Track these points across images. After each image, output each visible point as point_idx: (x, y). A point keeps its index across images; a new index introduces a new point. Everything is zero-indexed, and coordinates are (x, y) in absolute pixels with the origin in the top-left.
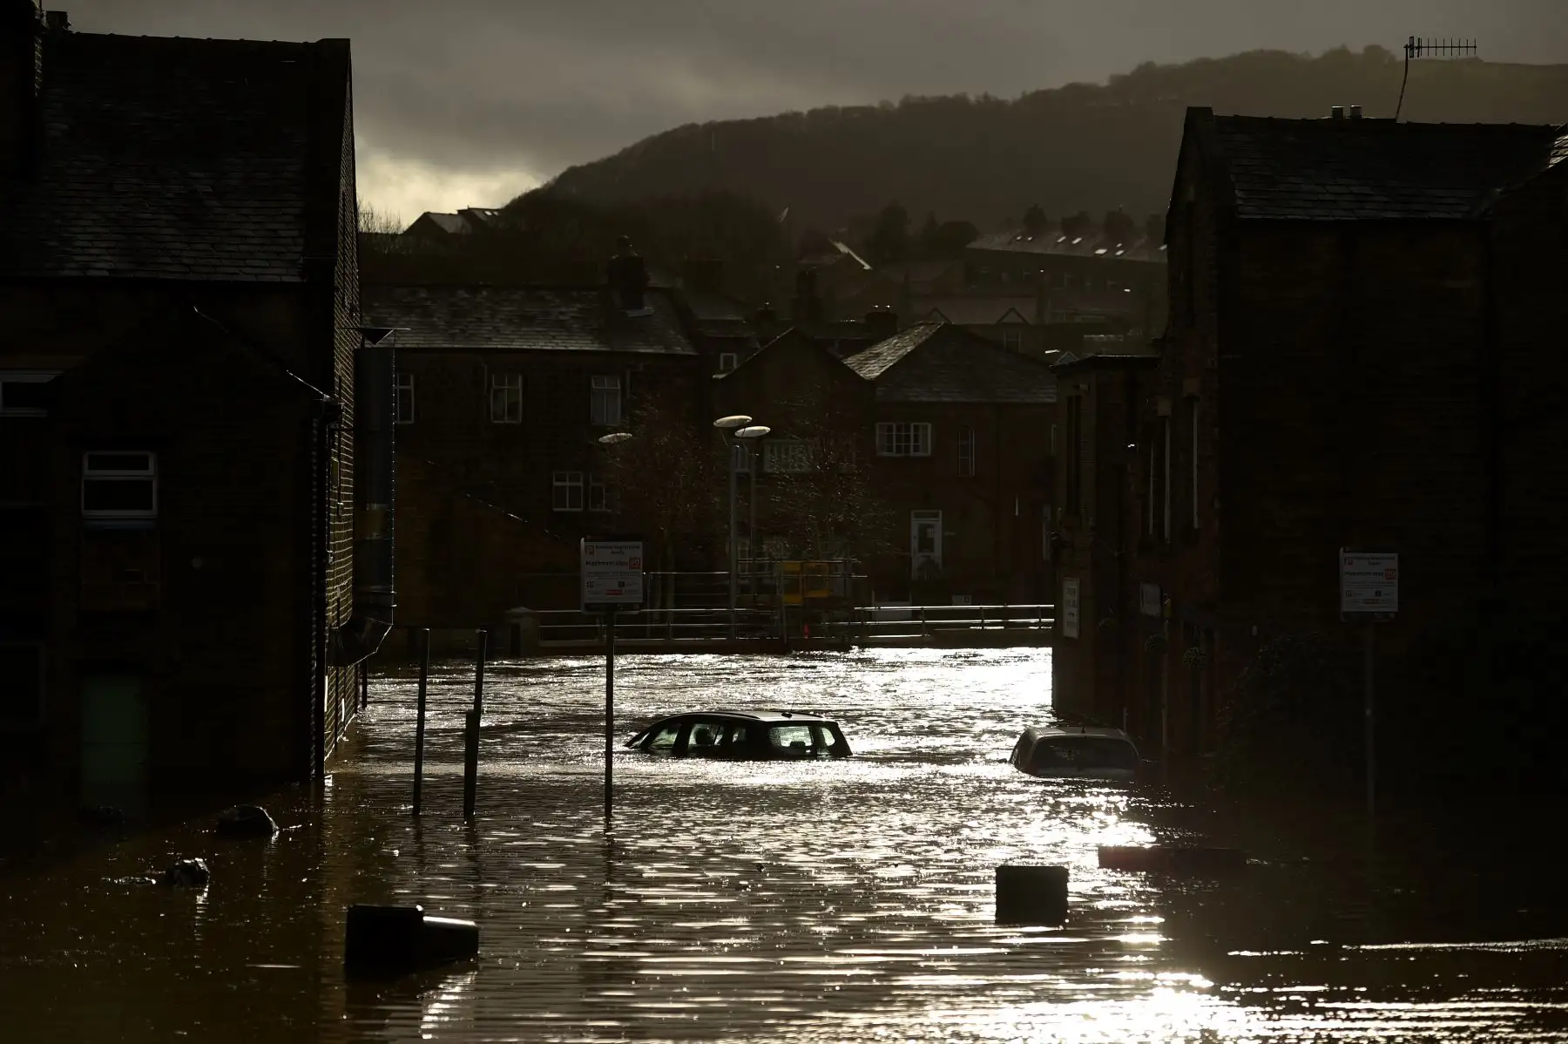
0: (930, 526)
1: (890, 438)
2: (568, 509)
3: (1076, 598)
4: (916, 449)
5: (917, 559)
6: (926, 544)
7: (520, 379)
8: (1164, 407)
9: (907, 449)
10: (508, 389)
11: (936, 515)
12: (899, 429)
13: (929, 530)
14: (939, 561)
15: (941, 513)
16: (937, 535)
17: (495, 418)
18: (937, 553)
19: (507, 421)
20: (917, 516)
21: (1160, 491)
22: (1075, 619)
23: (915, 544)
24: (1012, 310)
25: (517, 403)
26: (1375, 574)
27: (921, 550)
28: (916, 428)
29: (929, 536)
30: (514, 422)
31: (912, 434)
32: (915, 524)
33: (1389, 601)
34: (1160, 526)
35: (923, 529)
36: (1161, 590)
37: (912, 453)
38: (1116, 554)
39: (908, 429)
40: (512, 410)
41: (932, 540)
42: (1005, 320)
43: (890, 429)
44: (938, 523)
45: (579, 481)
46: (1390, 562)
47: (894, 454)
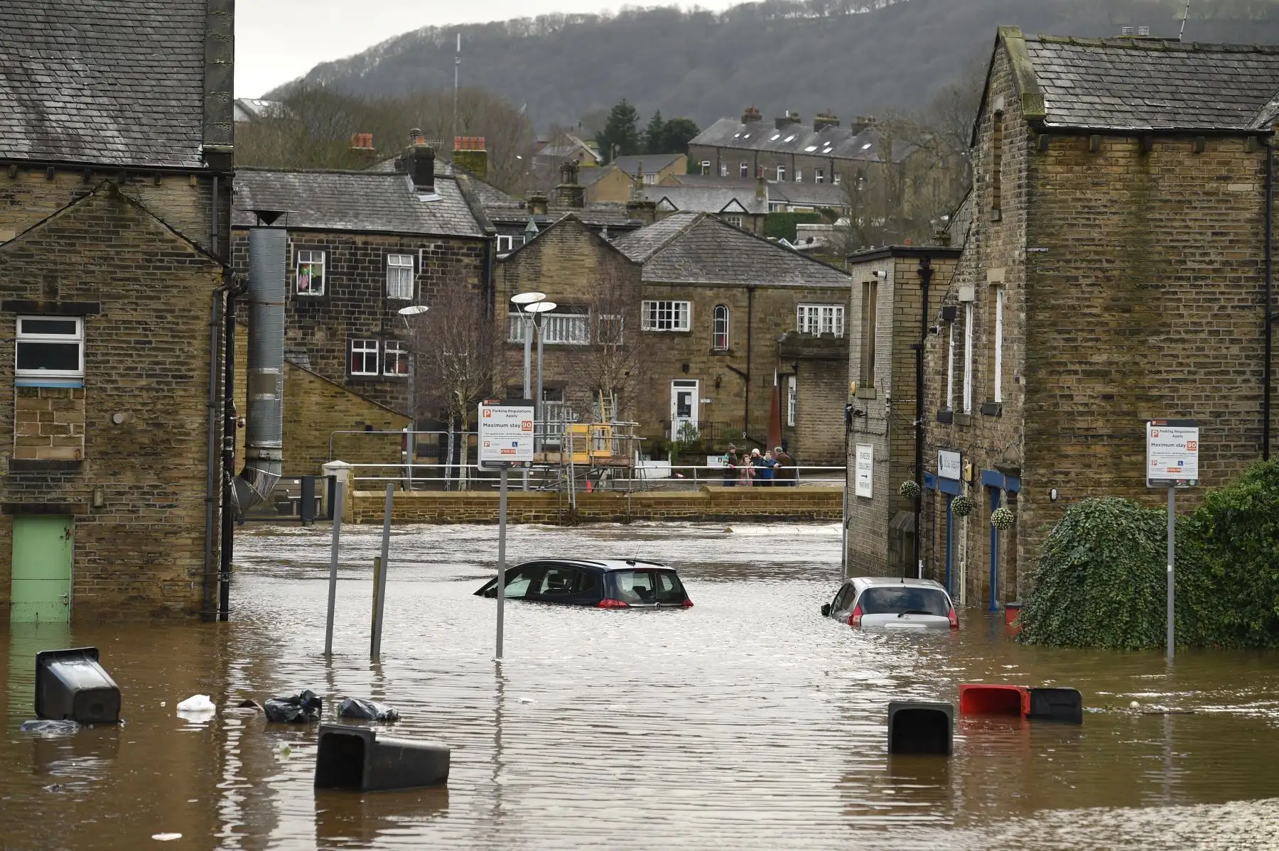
0: (689, 394)
1: (653, 315)
2: (364, 373)
3: (870, 461)
4: (677, 324)
5: (677, 424)
6: (684, 410)
7: (323, 255)
8: (966, 293)
9: (669, 325)
10: (313, 265)
11: (693, 384)
12: (662, 306)
13: (687, 397)
14: (695, 425)
15: (697, 382)
16: (694, 401)
17: (301, 290)
18: (694, 419)
19: (311, 294)
20: (677, 384)
21: (959, 368)
22: (869, 481)
23: (674, 409)
24: (735, 200)
25: (320, 277)
26: (1179, 445)
27: (680, 414)
28: (677, 306)
29: (687, 403)
30: (316, 294)
31: (673, 310)
32: (675, 391)
33: (1190, 471)
34: (959, 399)
35: (682, 396)
36: (961, 457)
37: (673, 329)
38: (915, 423)
39: (669, 306)
40: (316, 282)
41: (689, 407)
42: (727, 210)
43: (654, 306)
44: (695, 391)
45: (374, 348)
46: (1192, 435)
47: (657, 329)
